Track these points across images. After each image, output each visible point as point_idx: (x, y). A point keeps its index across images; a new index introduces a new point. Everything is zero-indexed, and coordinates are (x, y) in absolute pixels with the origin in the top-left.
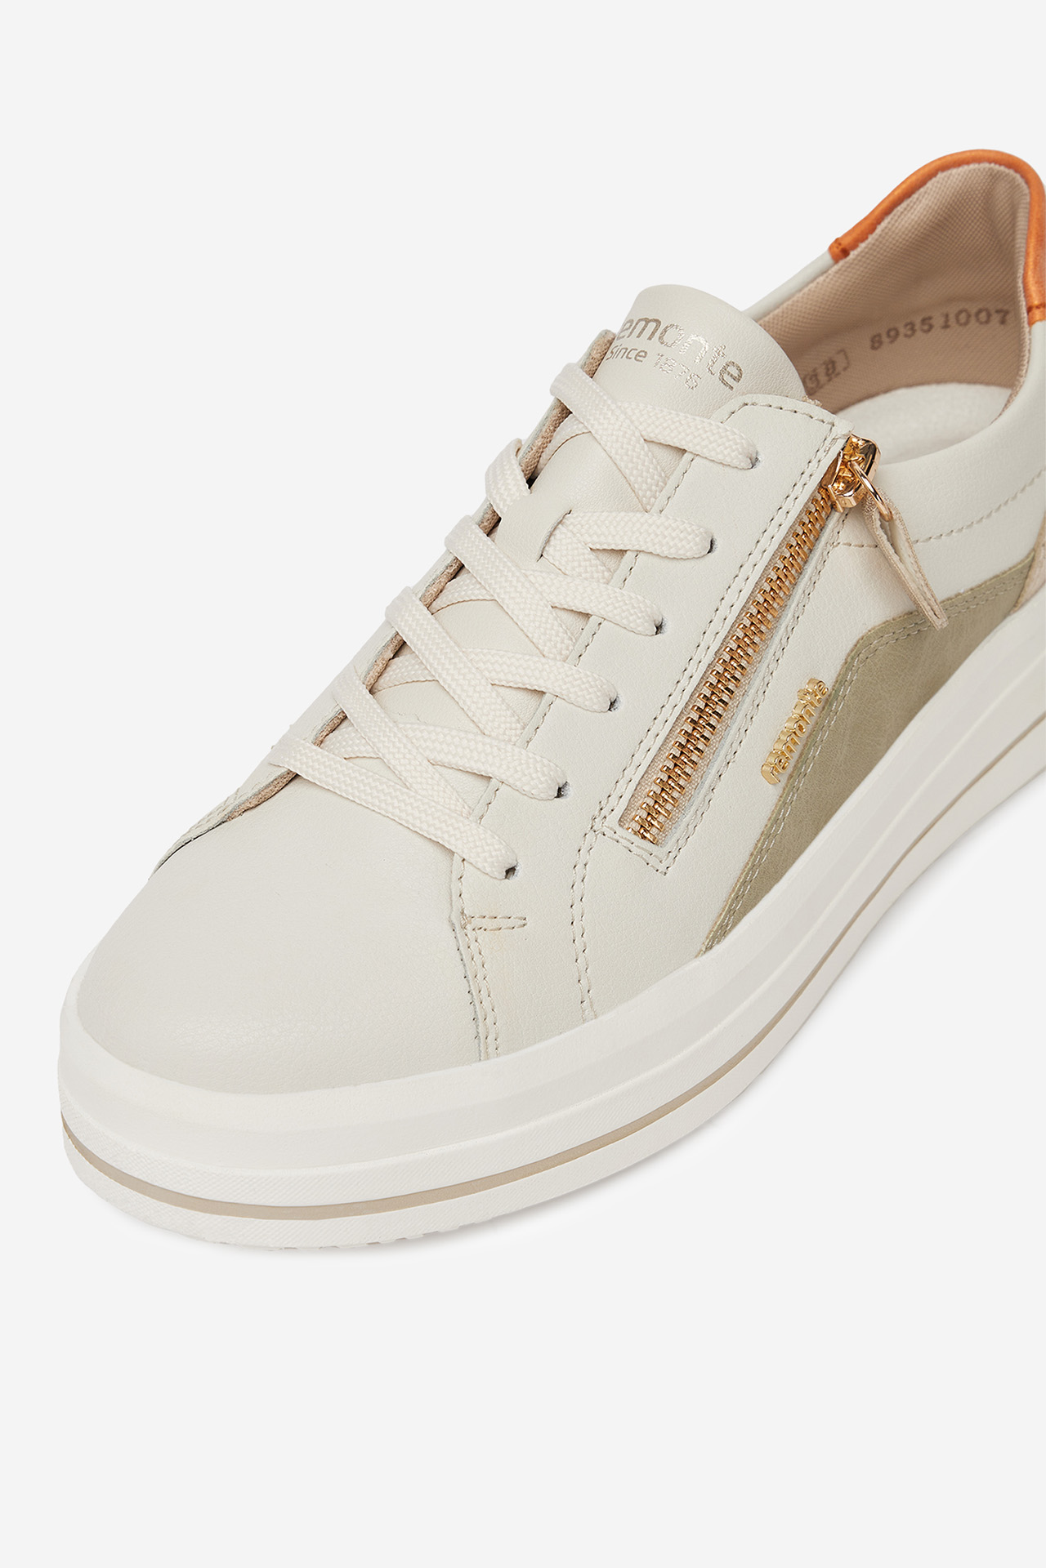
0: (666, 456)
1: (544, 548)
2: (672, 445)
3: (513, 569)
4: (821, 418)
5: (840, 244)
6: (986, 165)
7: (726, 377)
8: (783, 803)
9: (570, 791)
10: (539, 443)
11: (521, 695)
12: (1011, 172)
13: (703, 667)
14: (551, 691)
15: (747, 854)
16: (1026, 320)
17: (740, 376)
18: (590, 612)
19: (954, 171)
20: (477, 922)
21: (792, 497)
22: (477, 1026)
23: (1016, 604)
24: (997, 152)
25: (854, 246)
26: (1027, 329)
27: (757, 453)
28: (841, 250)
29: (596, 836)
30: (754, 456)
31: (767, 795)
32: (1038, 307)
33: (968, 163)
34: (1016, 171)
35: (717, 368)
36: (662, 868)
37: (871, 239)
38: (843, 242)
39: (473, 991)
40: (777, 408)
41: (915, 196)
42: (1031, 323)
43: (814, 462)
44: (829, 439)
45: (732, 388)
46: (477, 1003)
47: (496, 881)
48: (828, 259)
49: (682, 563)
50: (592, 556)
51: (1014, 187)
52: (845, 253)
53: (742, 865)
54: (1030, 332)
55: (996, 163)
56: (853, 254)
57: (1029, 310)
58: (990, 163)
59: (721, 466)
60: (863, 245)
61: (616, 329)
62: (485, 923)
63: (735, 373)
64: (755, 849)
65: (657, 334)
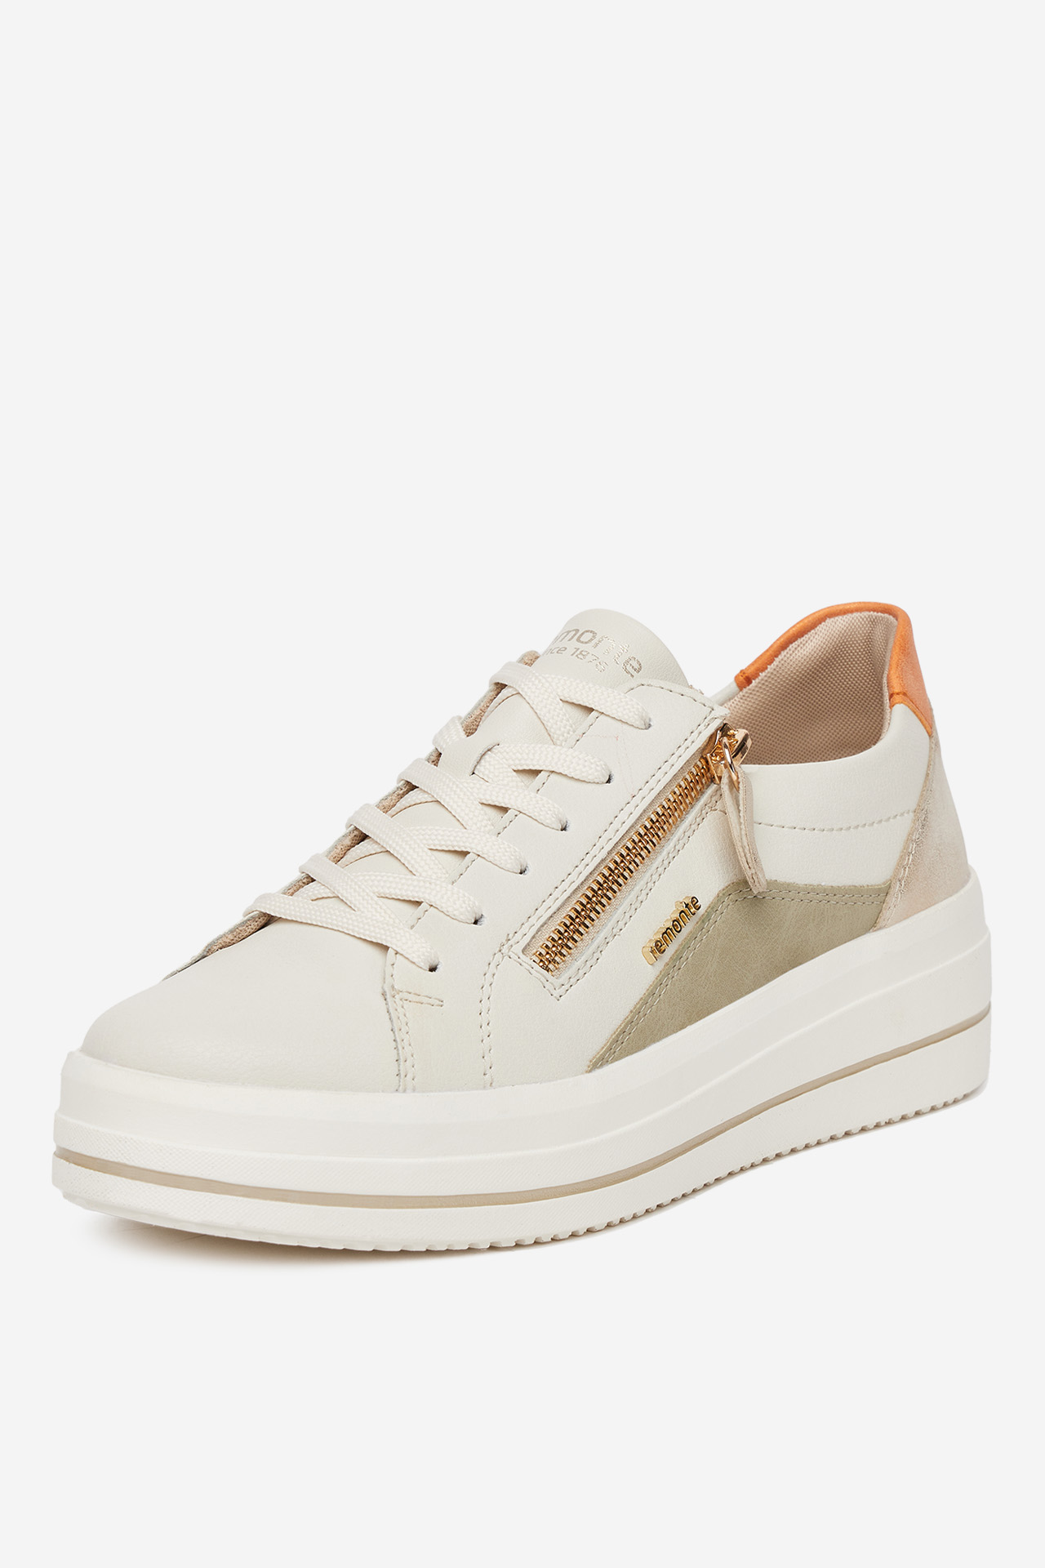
0: (577, 714)
1: (476, 766)
2: (582, 704)
3: (450, 777)
4: (703, 702)
5: (744, 673)
6: (866, 614)
7: (629, 668)
8: (659, 983)
9: (485, 921)
10: (477, 712)
11: (449, 857)
12: (886, 615)
13: (597, 861)
14: (475, 851)
15: (628, 1011)
16: (888, 705)
17: (640, 669)
18: (509, 806)
19: (839, 618)
20: (406, 996)
21: (677, 754)
22: (399, 1065)
23: (873, 925)
24: (875, 603)
25: (756, 675)
26: (888, 711)
27: (650, 720)
28: (745, 680)
29: (503, 957)
30: (647, 721)
31: (647, 972)
32: (898, 694)
33: (851, 611)
34: (890, 614)
35: (622, 660)
36: (556, 993)
37: (770, 668)
38: (746, 672)
39: (398, 1040)
40: (668, 690)
41: (806, 636)
42: (891, 706)
43: (696, 733)
44: (708, 718)
45: (632, 676)
46: (400, 1048)
47: (421, 970)
48: (734, 687)
49: (584, 785)
50: (515, 773)
51: (888, 626)
52: (748, 681)
53: (623, 1018)
54: (891, 712)
55: (874, 611)
56: (754, 683)
57: (891, 696)
58: (870, 611)
59: (620, 723)
60: (762, 675)
61: (540, 651)
62: (411, 997)
63: (636, 666)
64: (634, 1008)
65: (576, 637)
